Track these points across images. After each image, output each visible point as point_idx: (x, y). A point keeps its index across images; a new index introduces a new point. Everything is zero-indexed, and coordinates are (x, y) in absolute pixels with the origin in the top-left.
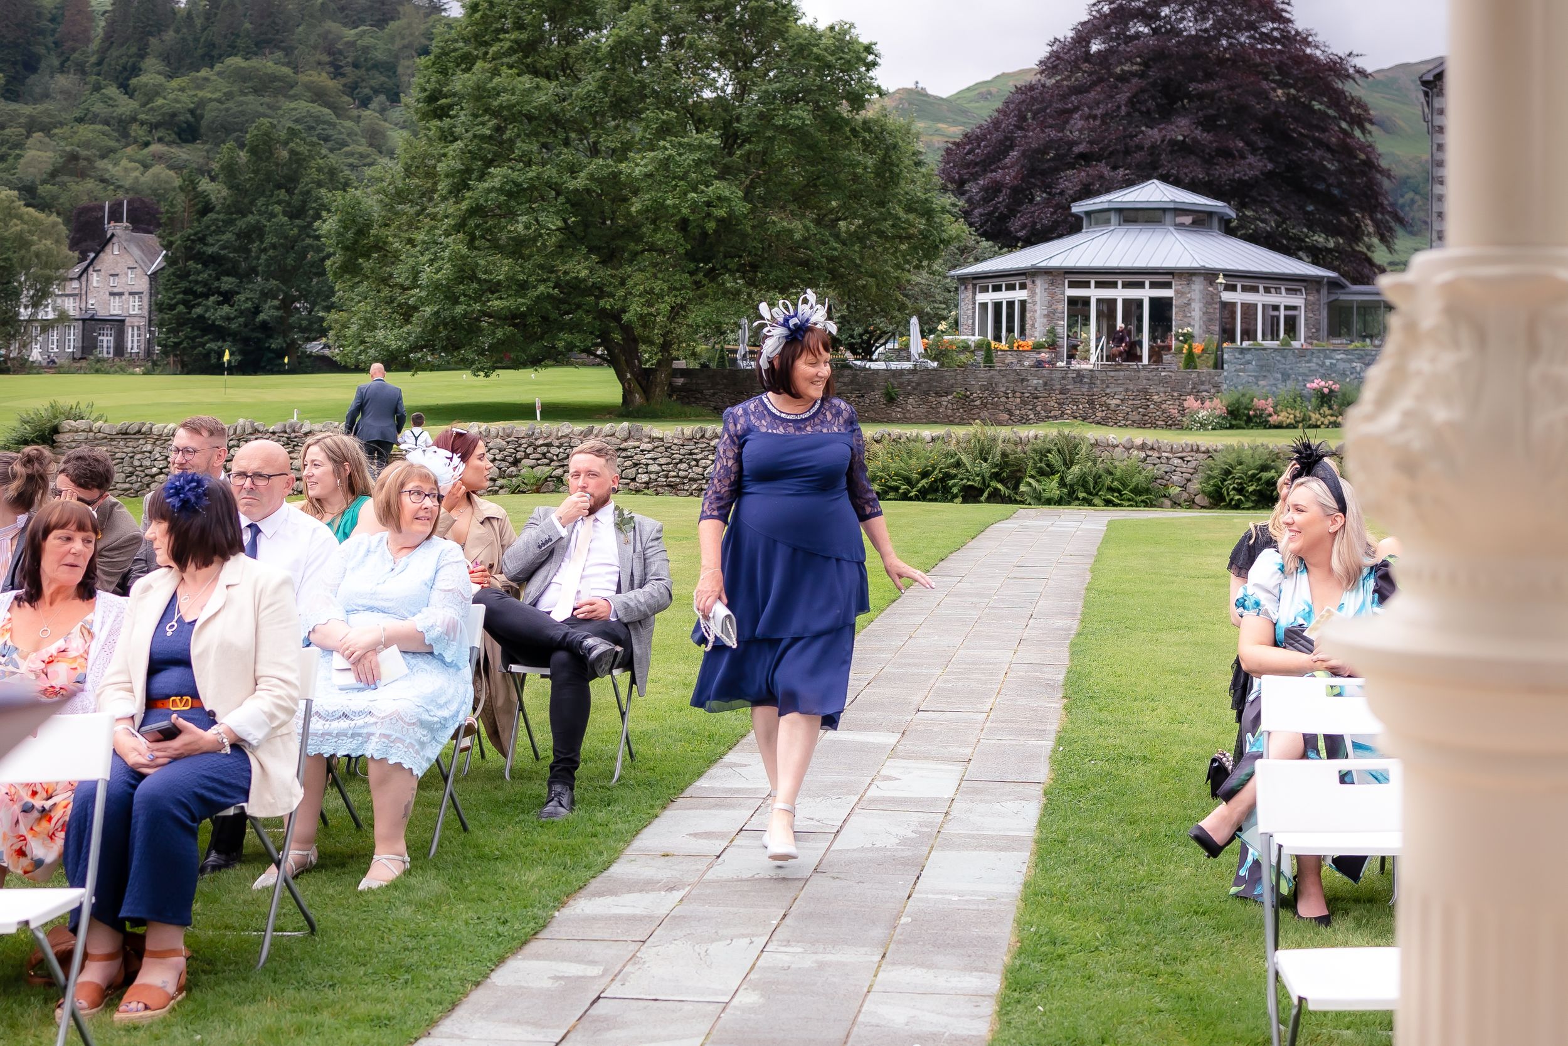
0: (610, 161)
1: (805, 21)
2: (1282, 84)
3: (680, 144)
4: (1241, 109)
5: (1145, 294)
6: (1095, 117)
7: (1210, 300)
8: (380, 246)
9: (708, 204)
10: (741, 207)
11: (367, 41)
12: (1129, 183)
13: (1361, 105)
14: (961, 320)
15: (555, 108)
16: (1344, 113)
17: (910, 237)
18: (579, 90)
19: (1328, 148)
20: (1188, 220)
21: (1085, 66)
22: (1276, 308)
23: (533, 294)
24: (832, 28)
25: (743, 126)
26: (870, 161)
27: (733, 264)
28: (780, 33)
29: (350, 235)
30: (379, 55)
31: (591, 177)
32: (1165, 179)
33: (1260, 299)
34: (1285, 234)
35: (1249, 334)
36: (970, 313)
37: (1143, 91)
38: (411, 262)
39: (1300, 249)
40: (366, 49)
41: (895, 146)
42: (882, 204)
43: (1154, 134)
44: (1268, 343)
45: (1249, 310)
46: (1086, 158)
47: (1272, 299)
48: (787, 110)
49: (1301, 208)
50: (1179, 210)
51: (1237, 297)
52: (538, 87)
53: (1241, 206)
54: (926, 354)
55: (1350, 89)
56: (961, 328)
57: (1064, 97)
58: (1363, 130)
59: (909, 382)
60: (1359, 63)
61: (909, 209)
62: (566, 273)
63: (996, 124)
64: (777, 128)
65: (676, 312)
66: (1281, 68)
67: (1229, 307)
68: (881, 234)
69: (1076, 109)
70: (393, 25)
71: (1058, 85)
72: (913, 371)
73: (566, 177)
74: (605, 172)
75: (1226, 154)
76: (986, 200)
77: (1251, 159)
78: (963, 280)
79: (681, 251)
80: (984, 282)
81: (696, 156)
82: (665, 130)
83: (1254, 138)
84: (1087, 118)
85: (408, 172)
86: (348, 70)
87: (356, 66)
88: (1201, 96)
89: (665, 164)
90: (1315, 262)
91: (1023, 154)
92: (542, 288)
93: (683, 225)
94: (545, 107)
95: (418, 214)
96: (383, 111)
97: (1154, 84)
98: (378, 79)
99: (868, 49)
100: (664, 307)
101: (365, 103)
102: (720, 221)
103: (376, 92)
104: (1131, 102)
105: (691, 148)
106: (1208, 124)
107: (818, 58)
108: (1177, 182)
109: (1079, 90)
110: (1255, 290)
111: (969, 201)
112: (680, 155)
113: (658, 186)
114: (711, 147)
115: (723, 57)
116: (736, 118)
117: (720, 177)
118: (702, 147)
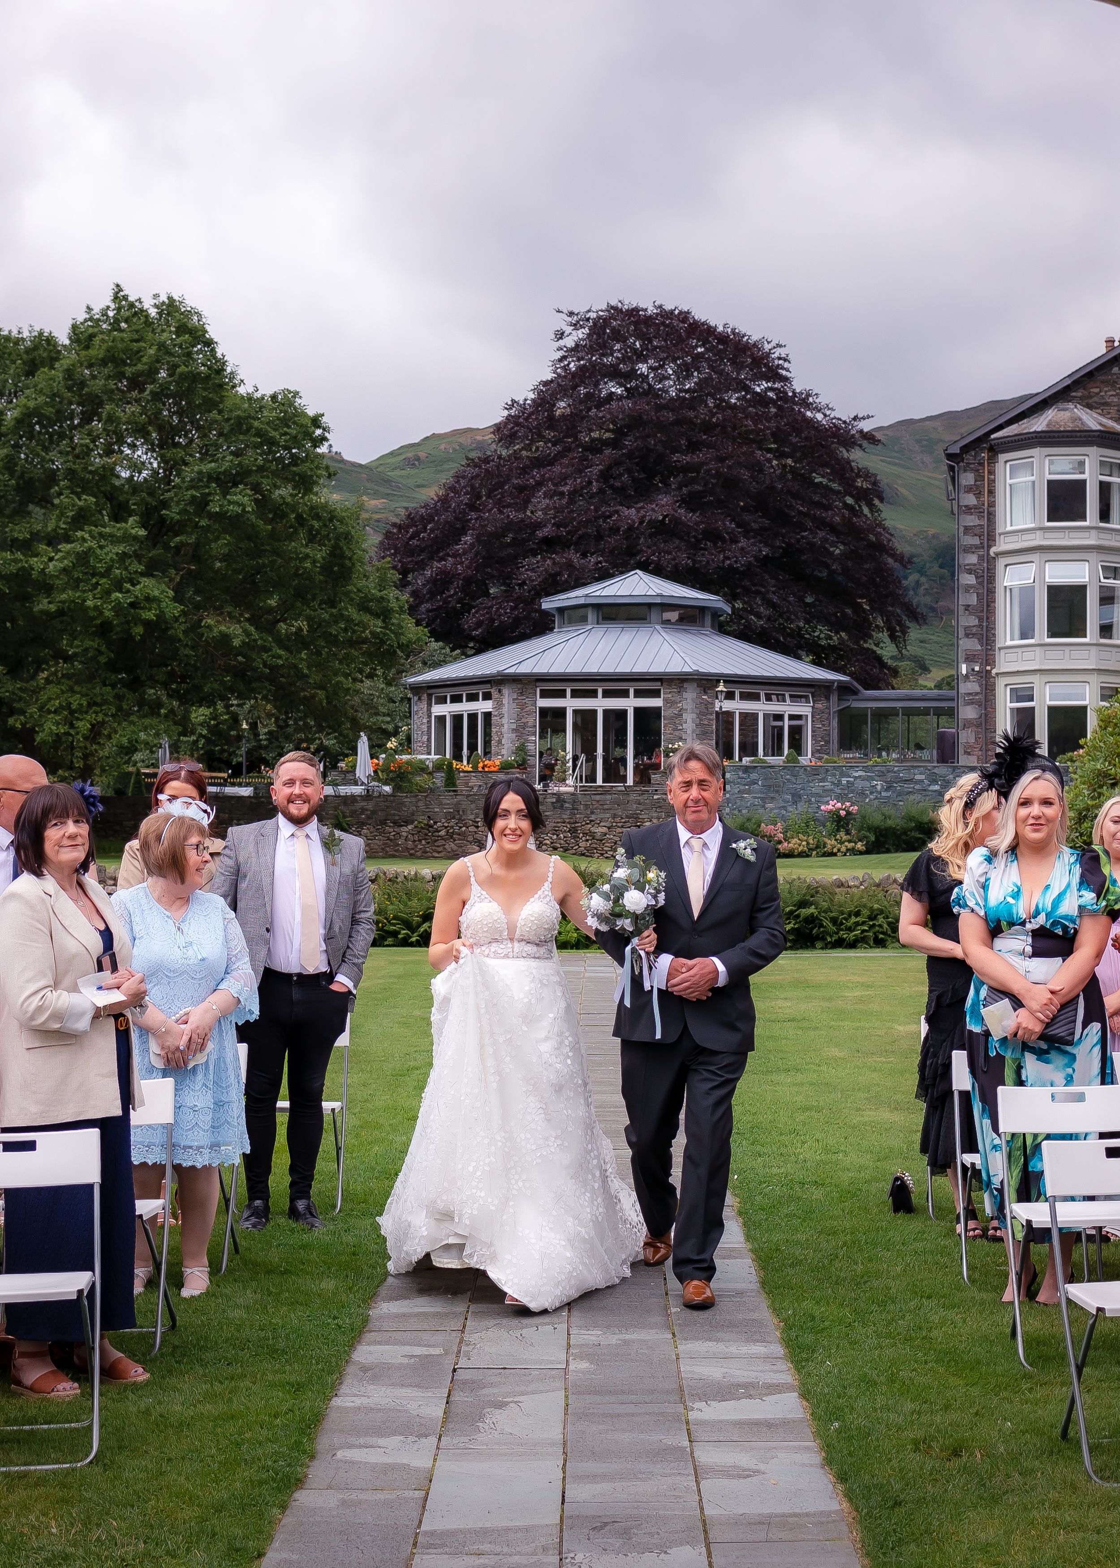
0: (19, 555)
1: (242, 390)
2: (780, 455)
3: (101, 535)
4: (730, 483)
5: (630, 704)
6: (562, 494)
7: (704, 710)
9: (132, 605)
10: (173, 609)
12: (604, 575)
13: (867, 475)
14: (415, 736)
16: (849, 488)
17: (365, 641)
19: (833, 529)
20: (674, 616)
21: (550, 434)
22: (779, 717)
24: (274, 397)
25: (172, 513)
26: (320, 554)
27: (161, 674)
28: (210, 405)
32: (645, 567)
33: (761, 707)
34: (782, 630)
35: (748, 748)
36: (425, 728)
37: (618, 463)
39: (800, 647)
41: (347, 536)
42: (332, 603)
43: (631, 513)
44: (771, 760)
45: (749, 719)
46: (549, 544)
47: (774, 707)
48: (225, 494)
49: (801, 599)
50: (665, 606)
51: (736, 706)
53: (730, 598)
54: (376, 776)
55: (857, 457)
56: (414, 746)
57: (524, 471)
58: (871, 505)
59: (363, 810)
60: (866, 426)
61: (363, 607)
63: (444, 501)
64: (211, 516)
65: (95, 733)
66: (777, 436)
67: (726, 718)
68: (332, 640)
69: (539, 484)
71: (516, 456)
72: (368, 796)
74: (13, 568)
75: (713, 536)
76: (432, 594)
77: (743, 543)
78: (417, 689)
79: (103, 659)
80: (441, 692)
81: (120, 549)
82: (82, 518)
83: (747, 517)
84: (549, 495)
88: (686, 469)
89: (83, 558)
90: (817, 663)
91: (478, 538)
93: (104, 629)
97: (630, 455)
99: (316, 421)
100: (84, 726)
102: (147, 623)
104: (605, 476)
105: (114, 539)
106: (691, 502)
107: (259, 433)
108: (657, 571)
109: (540, 462)
110: (755, 697)
111: (414, 594)
112: (101, 547)
113: (76, 584)
114: (135, 538)
115: (141, 431)
116: (164, 504)
117: (147, 574)
118: (126, 538)
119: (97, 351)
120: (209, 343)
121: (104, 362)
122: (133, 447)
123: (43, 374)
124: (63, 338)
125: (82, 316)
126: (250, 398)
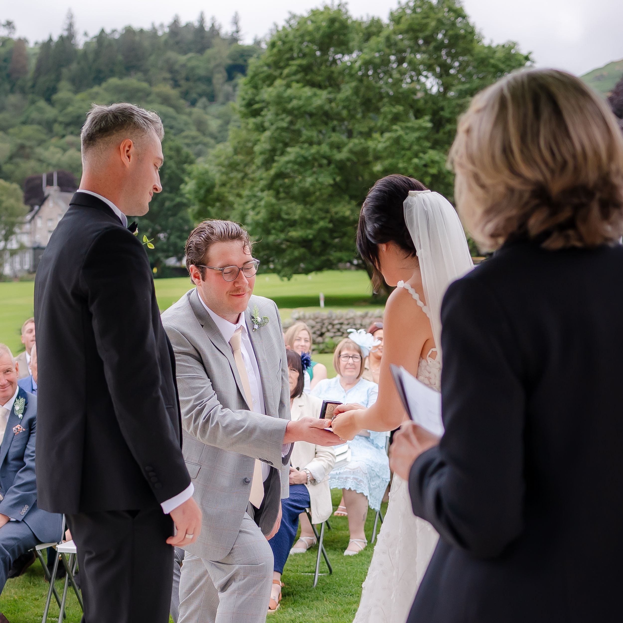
0: (362, 141)
1: (486, 42)
3: (407, 128)
8: (220, 199)
9: (425, 166)
11: (194, 63)
15: (327, 107)
18: (341, 96)
23: (316, 227)
24: (503, 46)
28: (467, 51)
29: (202, 192)
30: (201, 72)
31: (351, 151)
38: (241, 208)
40: (193, 69)
52: (315, 95)
62: (336, 213)
70: (209, 52)
73: (335, 151)
74: (358, 148)
81: (417, 134)
82: (396, 119)
85: (236, 152)
86: (182, 82)
87: (187, 79)
89: (397, 141)
92: (322, 224)
94: (321, 107)
95: (243, 178)
96: (205, 108)
98: (202, 87)
101: (193, 103)
103: (200, 95)
105: (413, 129)
107: (494, 66)
112: (407, 134)
113: (392, 155)
114: (425, 128)
115: (430, 68)
116: (442, 109)
117: (433, 148)
118: (420, 128)
119: (403, 26)
120: (464, 17)
121: (406, 32)
122: (426, 77)
123: (373, 41)
124: (385, 20)
125: (395, 7)
126: (489, 47)
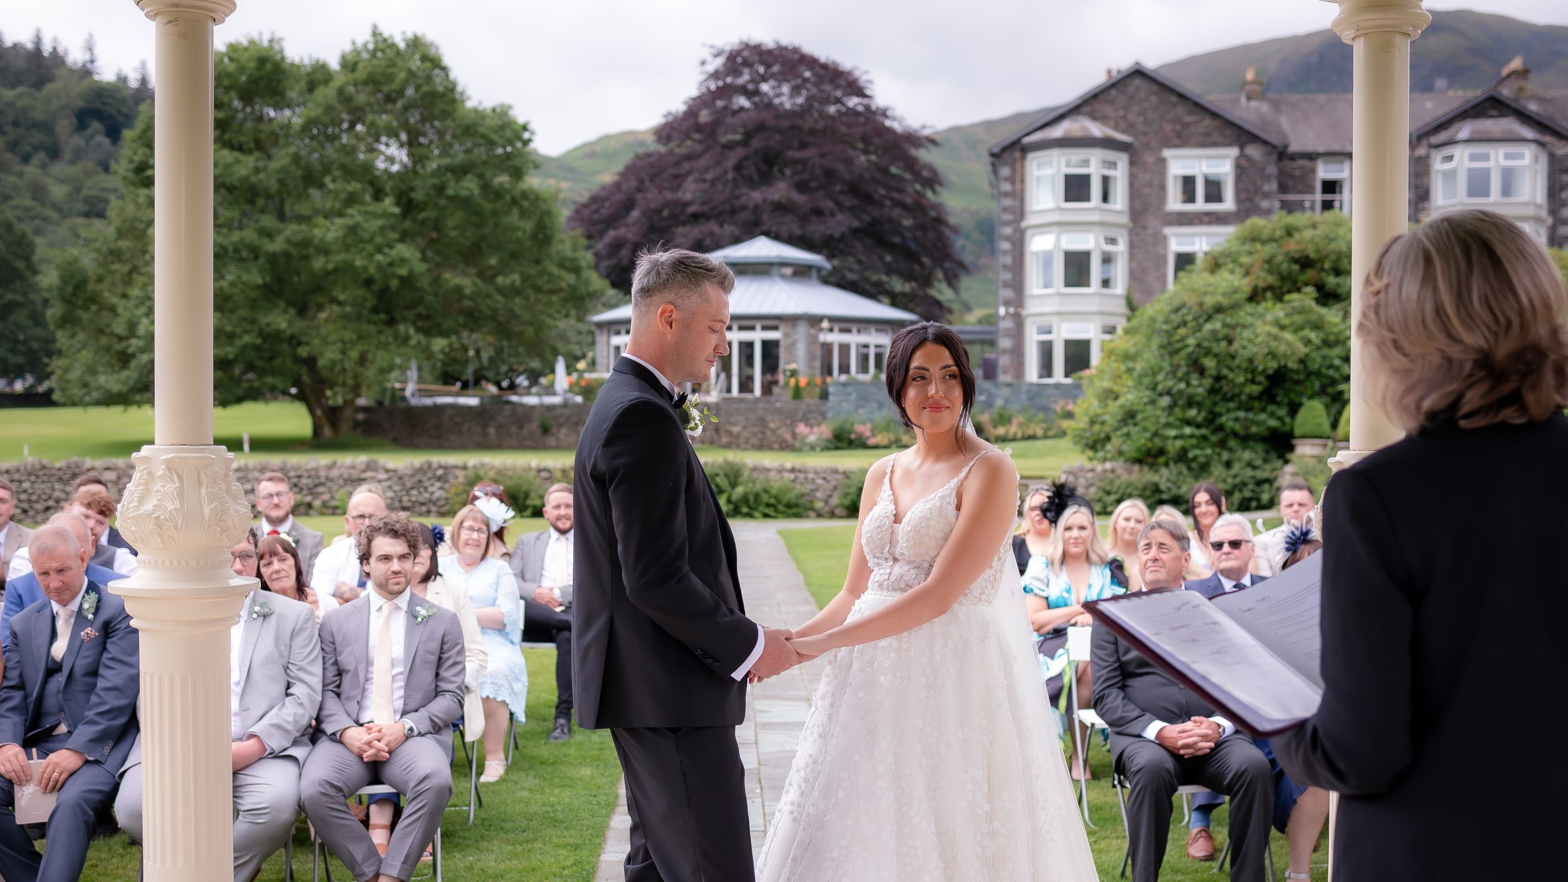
0: (304, 227)
1: (470, 104)
2: (866, 152)
3: (367, 213)
4: (829, 173)
5: (757, 336)
6: (704, 181)
7: (813, 340)
8: (94, 299)
9: (391, 264)
10: (420, 267)
11: (25, 102)
12: (737, 240)
13: (930, 168)
14: (599, 360)
15: (253, 179)
16: (917, 176)
17: (560, 290)
18: (274, 165)
19: (905, 207)
20: (788, 271)
21: (697, 136)
22: (866, 346)
23: (239, 343)
24: (494, 110)
25: (418, 196)
26: (528, 226)
27: (411, 314)
28: (447, 115)
29: (70, 289)
30: (38, 115)
31: (288, 241)
32: (767, 234)
33: (854, 339)
34: (867, 280)
35: (844, 369)
36: (605, 354)
37: (746, 158)
38: (128, 315)
39: (880, 293)
40: (25, 109)
41: (549, 213)
42: (538, 262)
43: (756, 196)
44: (862, 377)
45: (845, 348)
46: (696, 217)
47: (863, 339)
48: (458, 180)
49: (881, 258)
50: (783, 264)
51: (835, 338)
52: (238, 161)
53: (830, 257)
54: (571, 389)
55: (924, 155)
56: (599, 367)
57: (678, 164)
58: (934, 191)
59: (562, 415)
60: (929, 132)
61: (562, 265)
62: (268, 325)
63: (617, 186)
64: (448, 198)
65: (362, 360)
66: (864, 139)
67: (827, 348)
68: (538, 289)
69: (689, 173)
70: (49, 88)
71: (670, 152)
72: (565, 405)
73: (265, 240)
74: (299, 237)
75: (818, 212)
76: (609, 256)
77: (840, 217)
78: (600, 325)
79: (368, 304)
80: (617, 328)
81: (380, 222)
82: (352, 199)
83: (842, 198)
84: (696, 181)
85: (121, 234)
86: (9, 128)
87: (16, 124)
88: (796, 162)
89: (353, 230)
90: (894, 304)
91: (644, 214)
92: (247, 339)
93: (368, 282)
94: (246, 179)
95: (131, 272)
96: (43, 167)
97: (756, 152)
98: (38, 137)
99: (525, 128)
100: (354, 354)
101: (26, 159)
102: (401, 278)
103: (36, 149)
104: (738, 168)
105: (374, 215)
106: (801, 187)
107: (483, 136)
108: (777, 237)
109: (690, 157)
110: (848, 331)
111: (597, 255)
112: (367, 221)
113: (347, 248)
114: (392, 215)
115: (393, 134)
116: (412, 189)
117: (402, 240)
118: (385, 214)
119: (361, 74)
120: (444, 69)
121: (366, 83)
122: (387, 145)
123: (321, 93)
124: (334, 64)
125: (348, 48)
126: (476, 111)
